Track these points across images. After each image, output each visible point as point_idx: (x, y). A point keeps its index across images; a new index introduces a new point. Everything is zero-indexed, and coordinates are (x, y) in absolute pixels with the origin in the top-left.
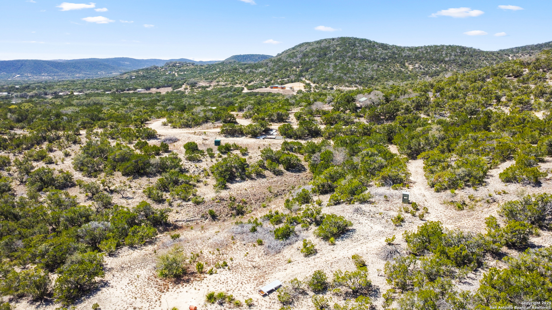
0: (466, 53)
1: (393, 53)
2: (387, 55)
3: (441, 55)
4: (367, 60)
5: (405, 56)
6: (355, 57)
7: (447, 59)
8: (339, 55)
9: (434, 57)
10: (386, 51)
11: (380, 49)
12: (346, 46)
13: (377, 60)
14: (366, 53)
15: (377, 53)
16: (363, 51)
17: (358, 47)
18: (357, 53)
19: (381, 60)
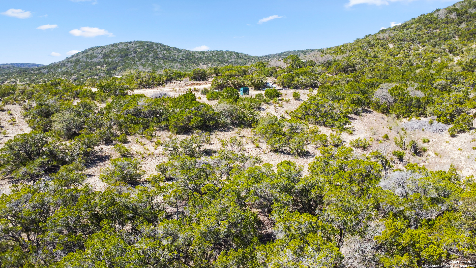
0: (240, 57)
1: (188, 55)
2: (183, 57)
3: (225, 58)
4: (168, 60)
5: (198, 58)
6: (157, 58)
7: (230, 61)
8: (142, 56)
9: (220, 59)
10: (181, 54)
11: (175, 51)
12: (145, 48)
13: (177, 60)
14: (166, 54)
15: (175, 55)
16: (162, 53)
17: (156, 49)
18: (158, 54)
19: (180, 61)
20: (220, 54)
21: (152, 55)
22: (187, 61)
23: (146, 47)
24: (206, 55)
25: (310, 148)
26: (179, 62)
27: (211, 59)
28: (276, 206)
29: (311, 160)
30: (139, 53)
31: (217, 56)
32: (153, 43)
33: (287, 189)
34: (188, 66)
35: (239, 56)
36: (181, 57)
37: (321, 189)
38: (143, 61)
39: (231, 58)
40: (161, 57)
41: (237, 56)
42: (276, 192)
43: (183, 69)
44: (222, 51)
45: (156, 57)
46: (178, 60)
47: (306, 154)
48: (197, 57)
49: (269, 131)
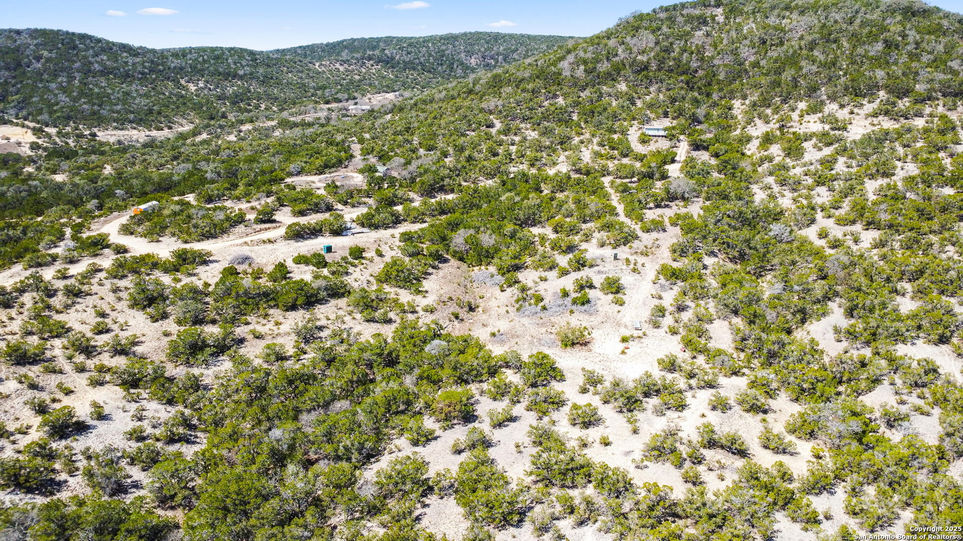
1: (152, 62)
2: (145, 67)
3: (229, 65)
4: (115, 76)
5: (175, 68)
6: (90, 71)
7: (241, 72)
8: (57, 67)
9: (221, 70)
10: (138, 60)
11: (125, 54)
12: (59, 48)
13: (133, 76)
14: (108, 63)
15: (126, 63)
16: (98, 59)
17: (85, 51)
18: (91, 63)
19: (140, 76)
20: (217, 55)
21: (78, 64)
22: (154, 76)
23: (60, 46)
24: (190, 62)
25: (392, 315)
26: (139, 79)
27: (203, 70)
28: (375, 365)
29: (393, 327)
30: (48, 60)
31: (212, 61)
32: (73, 34)
33: (380, 355)
34: (159, 88)
35: (256, 59)
36: (140, 68)
37: (399, 351)
38: (62, 79)
39: (243, 67)
40: (99, 71)
41: (252, 60)
42: (375, 357)
43: (151, 96)
44: (221, 48)
45: (87, 71)
46: (136, 74)
47: (390, 321)
48: (173, 65)
49: (361, 304)
